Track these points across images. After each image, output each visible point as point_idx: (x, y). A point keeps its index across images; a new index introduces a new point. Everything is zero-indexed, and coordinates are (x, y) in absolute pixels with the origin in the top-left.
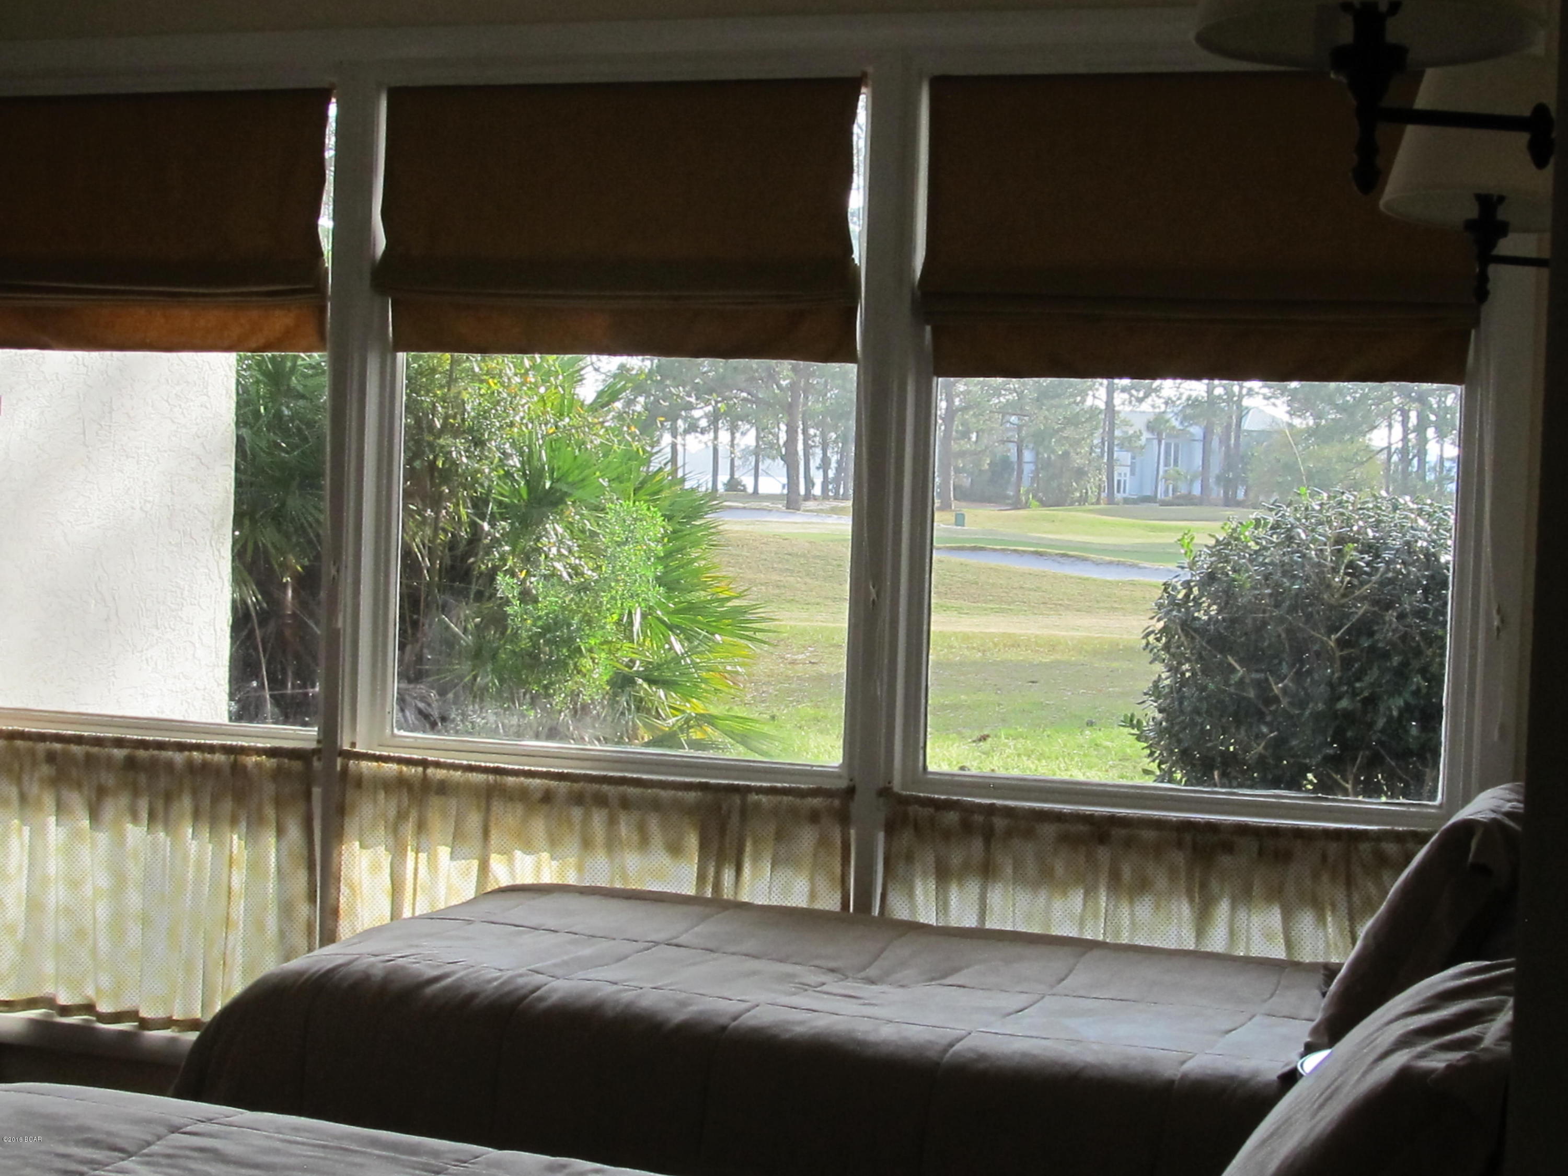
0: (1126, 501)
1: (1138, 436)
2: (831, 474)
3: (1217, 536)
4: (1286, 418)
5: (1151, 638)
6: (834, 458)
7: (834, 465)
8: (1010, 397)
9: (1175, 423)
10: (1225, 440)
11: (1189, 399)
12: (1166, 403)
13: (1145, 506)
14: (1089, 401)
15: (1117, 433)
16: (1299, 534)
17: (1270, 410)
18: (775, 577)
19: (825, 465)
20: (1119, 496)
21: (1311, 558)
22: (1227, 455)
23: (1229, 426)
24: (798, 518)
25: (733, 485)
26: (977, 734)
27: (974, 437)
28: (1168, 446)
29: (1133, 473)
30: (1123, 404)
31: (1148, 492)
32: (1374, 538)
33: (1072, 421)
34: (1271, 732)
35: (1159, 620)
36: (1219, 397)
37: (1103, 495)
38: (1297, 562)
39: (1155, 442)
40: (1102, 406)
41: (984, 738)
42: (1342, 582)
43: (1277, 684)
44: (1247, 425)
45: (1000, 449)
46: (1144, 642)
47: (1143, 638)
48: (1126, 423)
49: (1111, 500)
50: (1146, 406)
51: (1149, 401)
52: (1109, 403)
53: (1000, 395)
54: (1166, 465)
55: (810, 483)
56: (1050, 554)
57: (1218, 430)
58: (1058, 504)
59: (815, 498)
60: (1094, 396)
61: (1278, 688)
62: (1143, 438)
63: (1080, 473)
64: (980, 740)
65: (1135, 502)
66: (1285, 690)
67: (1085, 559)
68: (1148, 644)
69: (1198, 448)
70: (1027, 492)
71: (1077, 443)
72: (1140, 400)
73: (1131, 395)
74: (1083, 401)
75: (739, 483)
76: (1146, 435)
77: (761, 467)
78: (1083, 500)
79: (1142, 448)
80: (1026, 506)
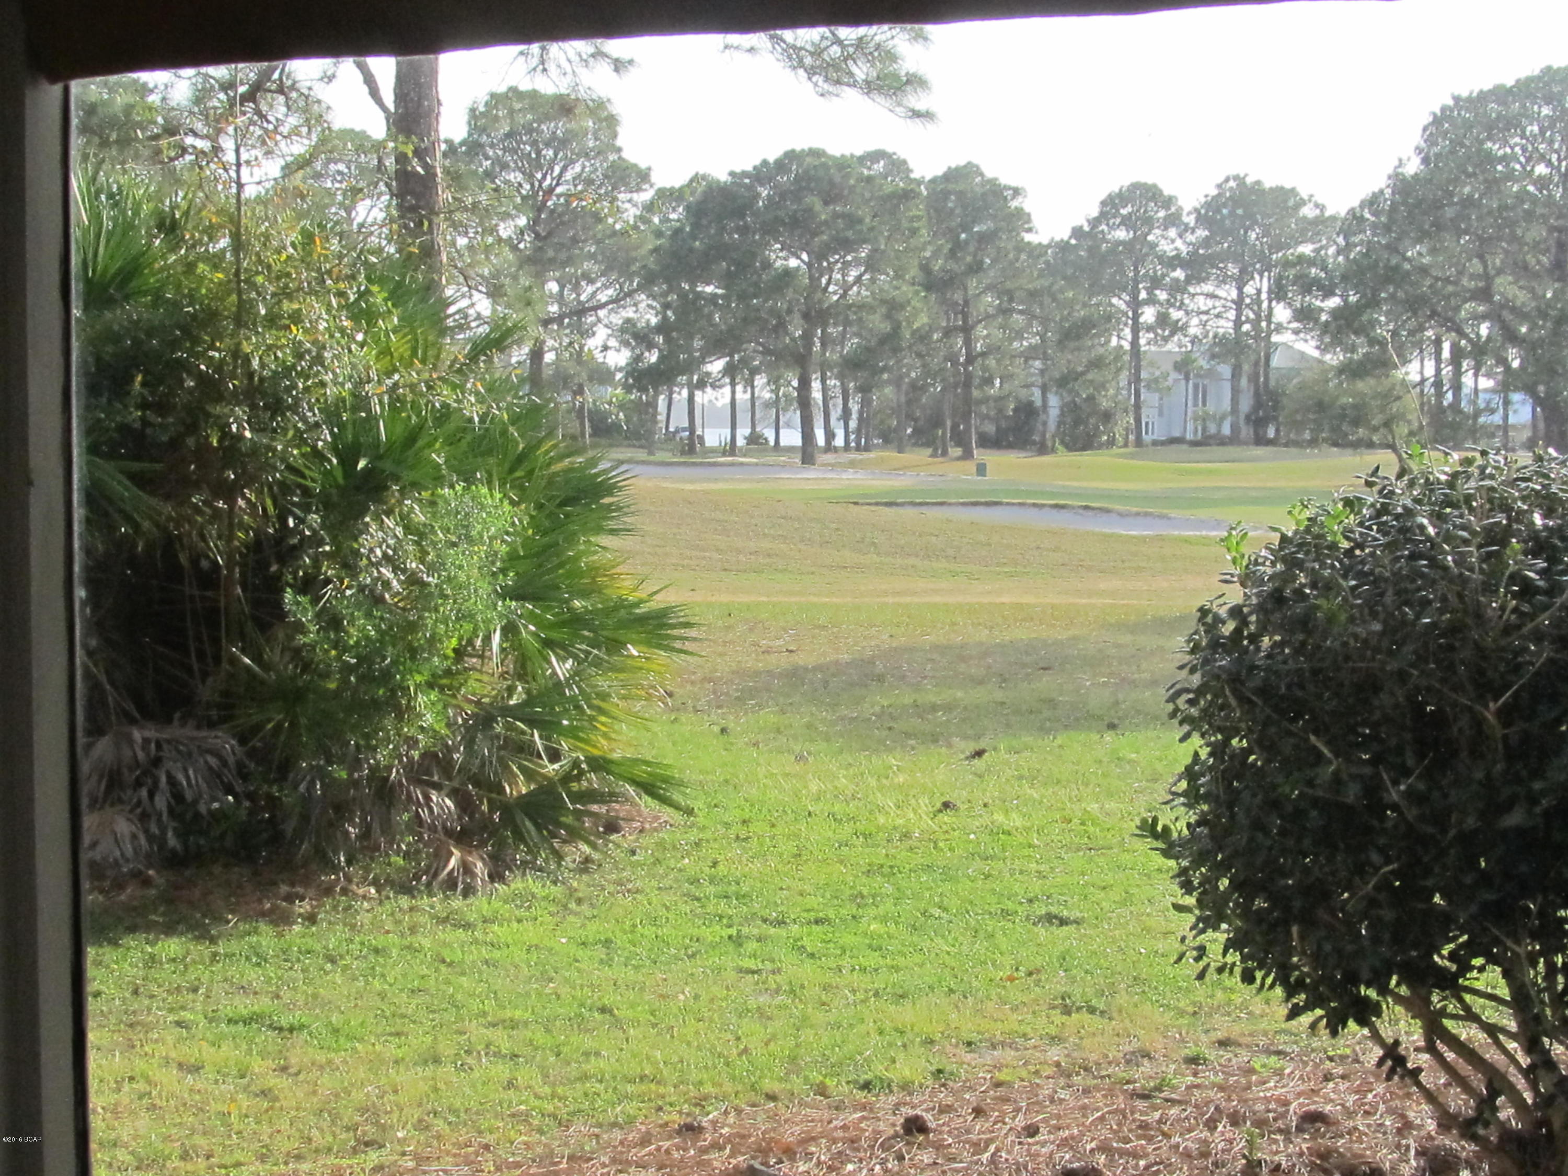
0: (1155, 443)
1: (1166, 376)
2: (853, 424)
3: (1284, 529)
4: (1316, 354)
5: (1181, 702)
6: (855, 408)
7: (855, 416)
8: (1033, 341)
9: (1203, 363)
10: (1254, 378)
11: (1215, 336)
12: (1193, 342)
13: (1174, 447)
14: (1114, 341)
15: (1144, 375)
16: (1422, 527)
17: (1300, 346)
18: (766, 545)
19: (846, 415)
20: (1147, 438)
21: (1446, 568)
22: (1257, 394)
23: (1257, 364)
24: (811, 473)
25: (755, 439)
26: (972, 747)
27: (997, 382)
28: (1196, 387)
29: (1161, 414)
30: (1149, 343)
31: (1177, 434)
32: (1546, 527)
33: (1097, 363)
34: (1387, 863)
35: (1193, 671)
36: (1247, 334)
37: (1132, 437)
38: (1423, 576)
39: (1183, 382)
40: (1127, 346)
41: (979, 754)
42: (1502, 608)
43: (1396, 783)
44: (1275, 362)
45: (1023, 393)
46: (1171, 707)
47: (1168, 701)
48: (1152, 364)
49: (1139, 442)
50: (1172, 346)
51: (1176, 338)
52: (1135, 343)
53: (1023, 338)
54: (1196, 405)
55: (830, 435)
56: (1073, 507)
57: (1246, 367)
58: (1084, 448)
59: (836, 450)
60: (1119, 337)
61: (1398, 791)
62: (1170, 379)
63: (1107, 417)
64: (973, 757)
65: (1163, 443)
66: (1410, 794)
67: (1108, 511)
68: (1176, 710)
69: (1227, 386)
70: (1053, 436)
71: (1103, 386)
72: (1166, 339)
73: (1156, 335)
74: (1108, 341)
75: (761, 436)
76: (1174, 375)
77: (782, 420)
78: (1111, 443)
79: (1169, 389)
80: (1053, 450)
